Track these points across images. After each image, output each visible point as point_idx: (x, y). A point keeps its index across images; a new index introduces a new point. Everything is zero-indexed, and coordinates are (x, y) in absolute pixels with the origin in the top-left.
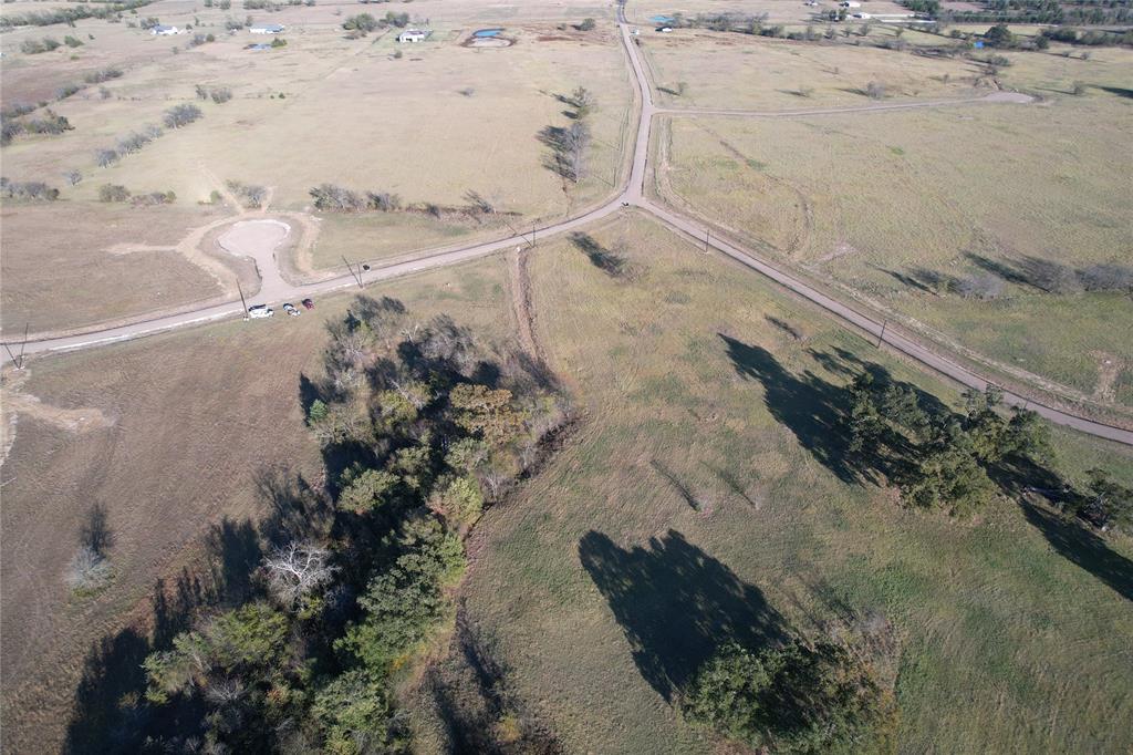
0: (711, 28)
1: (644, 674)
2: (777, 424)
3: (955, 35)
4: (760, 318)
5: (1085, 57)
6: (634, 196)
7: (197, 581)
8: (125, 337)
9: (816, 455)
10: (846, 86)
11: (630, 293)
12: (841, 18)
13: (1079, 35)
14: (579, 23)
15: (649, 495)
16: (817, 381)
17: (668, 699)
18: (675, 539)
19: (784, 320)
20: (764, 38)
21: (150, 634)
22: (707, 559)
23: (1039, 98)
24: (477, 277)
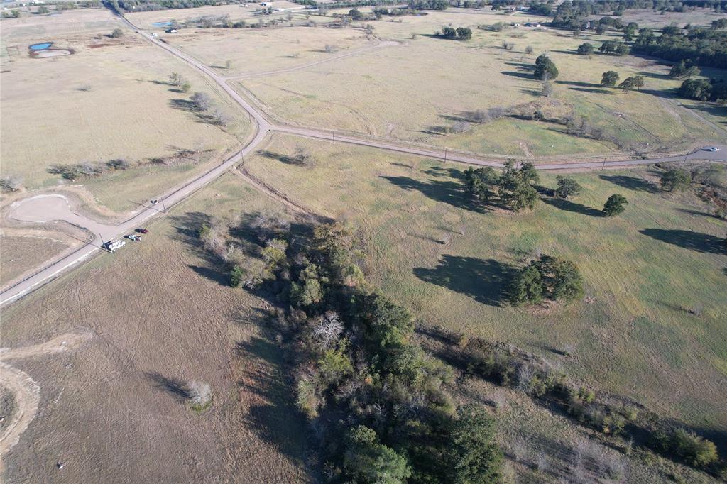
0: (201, 27)
1: (484, 303)
2: (439, 203)
3: (335, 16)
4: (388, 165)
5: (401, 21)
6: (266, 126)
7: (259, 372)
8: (23, 292)
9: (464, 208)
10: (310, 49)
11: (319, 171)
12: (270, 13)
13: (390, 11)
14: (110, 32)
15: (420, 246)
16: (436, 182)
17: (500, 306)
18: (447, 257)
19: (399, 162)
20: (237, 29)
21: (266, 402)
22: (466, 258)
23: (401, 42)
24: (229, 187)
